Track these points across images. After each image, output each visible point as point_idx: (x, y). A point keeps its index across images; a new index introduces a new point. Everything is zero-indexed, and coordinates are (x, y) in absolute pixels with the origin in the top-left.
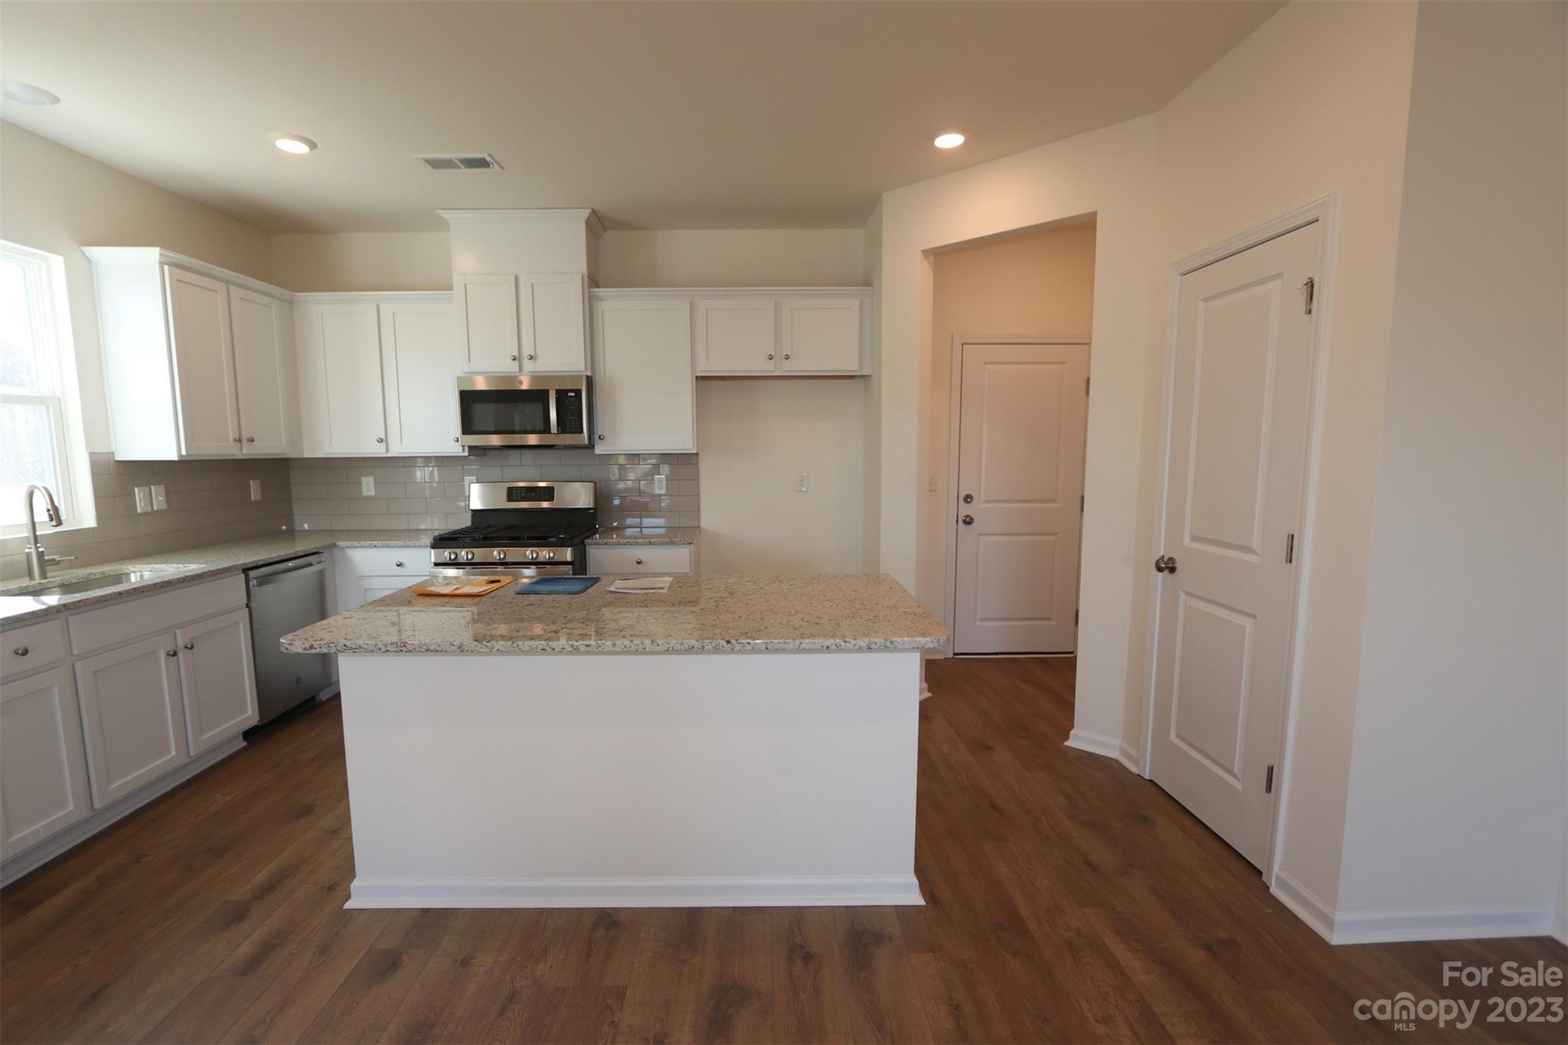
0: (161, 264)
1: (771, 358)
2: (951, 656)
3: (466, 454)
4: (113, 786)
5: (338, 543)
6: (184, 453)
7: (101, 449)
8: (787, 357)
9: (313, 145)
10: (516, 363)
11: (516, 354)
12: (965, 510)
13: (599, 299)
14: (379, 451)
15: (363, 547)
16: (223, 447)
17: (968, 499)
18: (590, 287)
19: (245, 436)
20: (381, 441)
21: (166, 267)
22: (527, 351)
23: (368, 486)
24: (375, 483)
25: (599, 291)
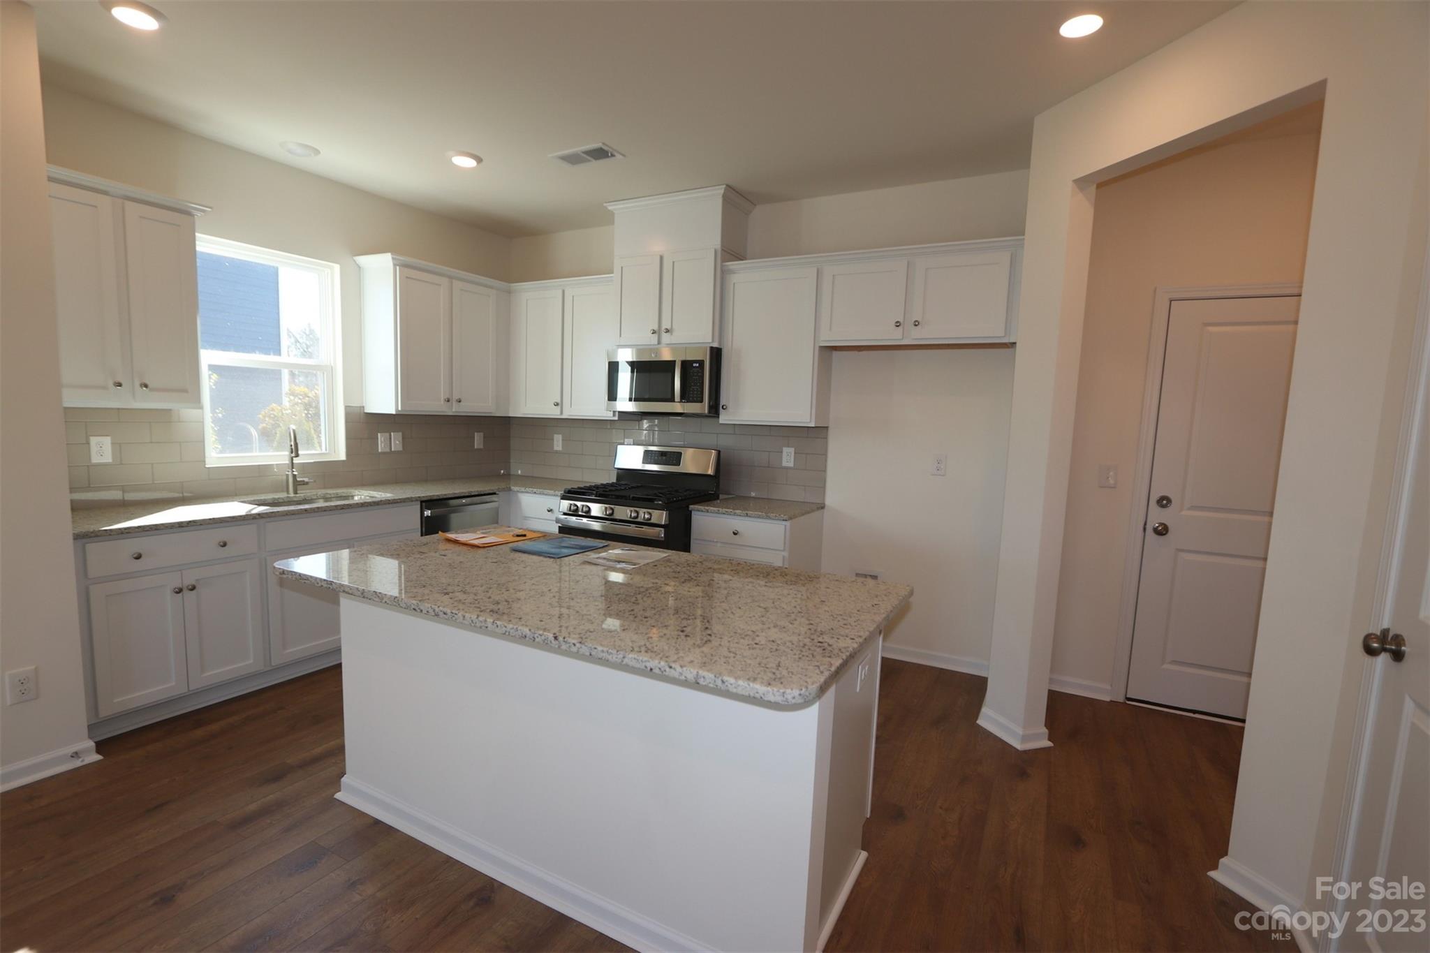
0: (395, 265)
1: (898, 324)
2: (1121, 699)
3: (616, 418)
4: (288, 651)
5: (512, 488)
6: (400, 409)
7: (356, 404)
8: (916, 324)
9: (479, 160)
10: (656, 336)
11: (656, 328)
12: (1158, 516)
13: (733, 272)
14: (554, 413)
15: (527, 492)
16: (434, 405)
17: (1164, 502)
18: (724, 260)
19: (456, 397)
20: (557, 404)
21: (398, 268)
22: (666, 325)
23: (558, 443)
24: (563, 440)
25: (733, 265)
